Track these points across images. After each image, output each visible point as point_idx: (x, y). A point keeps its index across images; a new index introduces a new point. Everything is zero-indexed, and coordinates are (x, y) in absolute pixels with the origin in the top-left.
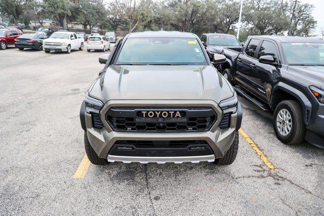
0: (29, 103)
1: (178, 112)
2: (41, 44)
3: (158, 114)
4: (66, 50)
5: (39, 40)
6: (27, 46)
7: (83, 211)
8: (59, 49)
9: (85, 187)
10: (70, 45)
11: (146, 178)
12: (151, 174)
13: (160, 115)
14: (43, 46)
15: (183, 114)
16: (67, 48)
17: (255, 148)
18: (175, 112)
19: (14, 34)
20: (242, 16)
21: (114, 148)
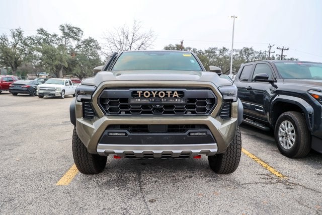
0: (15, 131)
1: (176, 92)
2: (35, 90)
3: (154, 94)
4: (60, 95)
5: (33, 86)
6: (21, 91)
7: (64, 212)
8: (52, 94)
9: (68, 193)
10: (64, 90)
11: (140, 184)
12: (145, 182)
13: (157, 95)
14: (37, 91)
15: (181, 94)
16: (61, 94)
17: (259, 161)
18: (173, 92)
19: (10, 81)
20: (233, 68)
21: (106, 133)
